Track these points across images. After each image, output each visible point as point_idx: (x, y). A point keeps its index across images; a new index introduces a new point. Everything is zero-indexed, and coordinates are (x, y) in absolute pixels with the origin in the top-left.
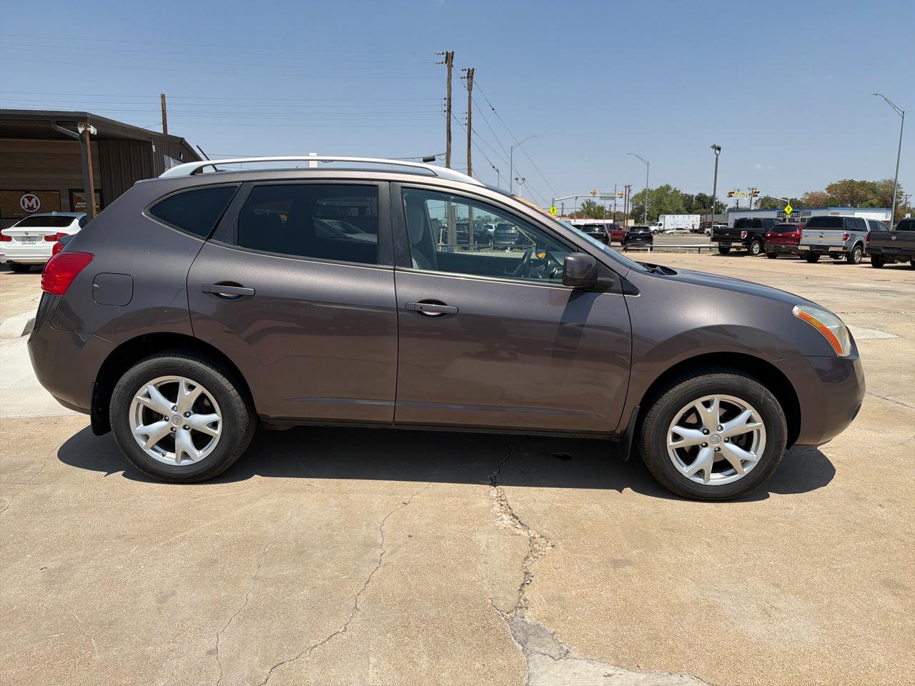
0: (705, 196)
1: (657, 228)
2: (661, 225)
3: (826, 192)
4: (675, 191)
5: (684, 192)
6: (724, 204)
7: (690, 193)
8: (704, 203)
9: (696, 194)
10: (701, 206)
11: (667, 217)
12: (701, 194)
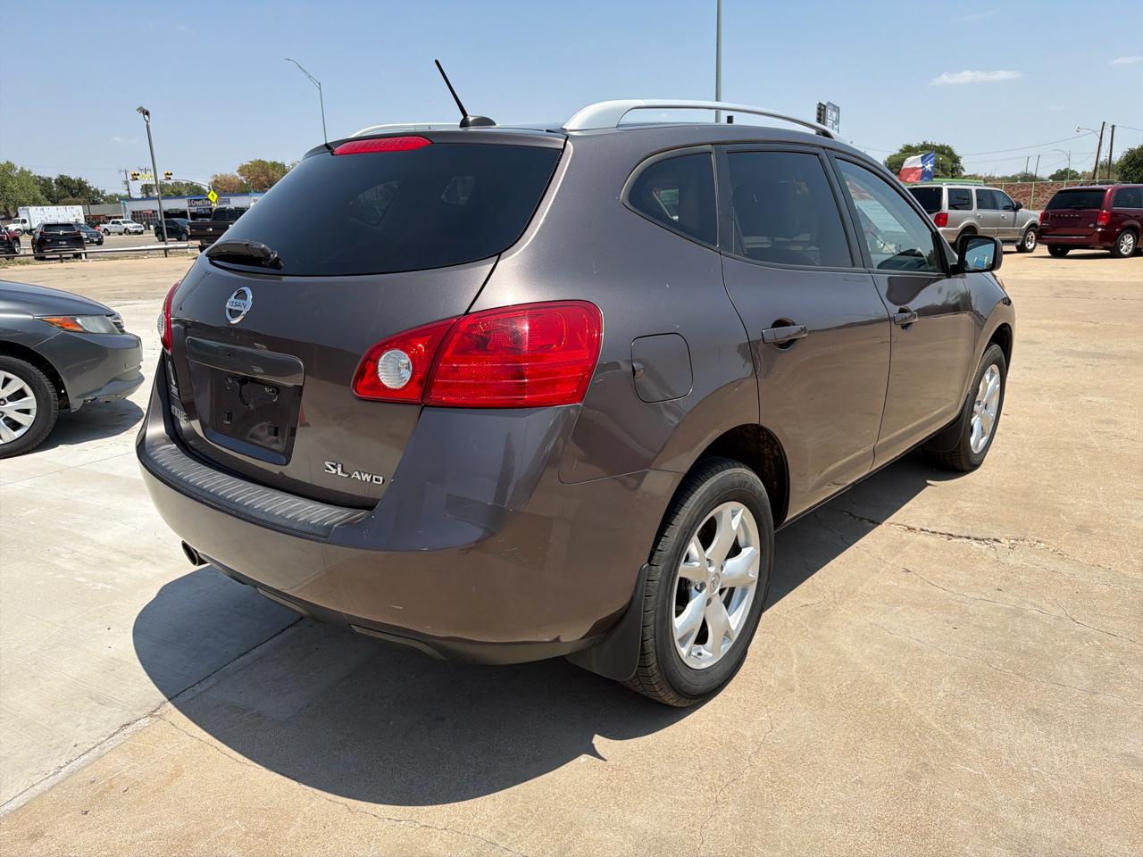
0: (70, 179)
1: (19, 226)
2: (24, 221)
3: (237, 174)
4: (22, 171)
5: (37, 172)
6: (100, 189)
7: (45, 175)
8: (70, 190)
9: (54, 177)
10: (68, 194)
11: (32, 209)
12: (61, 176)
